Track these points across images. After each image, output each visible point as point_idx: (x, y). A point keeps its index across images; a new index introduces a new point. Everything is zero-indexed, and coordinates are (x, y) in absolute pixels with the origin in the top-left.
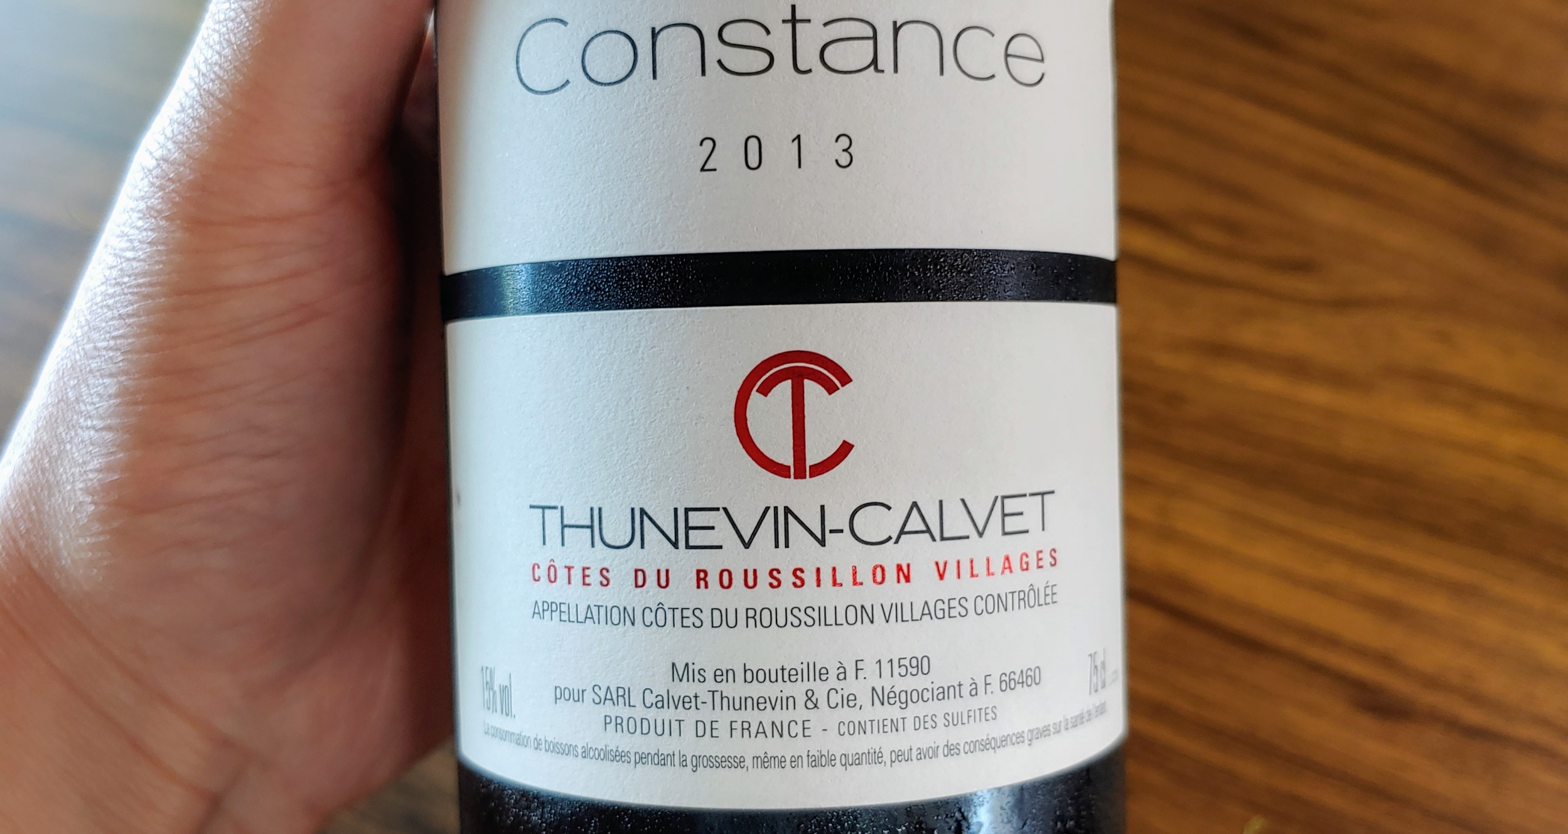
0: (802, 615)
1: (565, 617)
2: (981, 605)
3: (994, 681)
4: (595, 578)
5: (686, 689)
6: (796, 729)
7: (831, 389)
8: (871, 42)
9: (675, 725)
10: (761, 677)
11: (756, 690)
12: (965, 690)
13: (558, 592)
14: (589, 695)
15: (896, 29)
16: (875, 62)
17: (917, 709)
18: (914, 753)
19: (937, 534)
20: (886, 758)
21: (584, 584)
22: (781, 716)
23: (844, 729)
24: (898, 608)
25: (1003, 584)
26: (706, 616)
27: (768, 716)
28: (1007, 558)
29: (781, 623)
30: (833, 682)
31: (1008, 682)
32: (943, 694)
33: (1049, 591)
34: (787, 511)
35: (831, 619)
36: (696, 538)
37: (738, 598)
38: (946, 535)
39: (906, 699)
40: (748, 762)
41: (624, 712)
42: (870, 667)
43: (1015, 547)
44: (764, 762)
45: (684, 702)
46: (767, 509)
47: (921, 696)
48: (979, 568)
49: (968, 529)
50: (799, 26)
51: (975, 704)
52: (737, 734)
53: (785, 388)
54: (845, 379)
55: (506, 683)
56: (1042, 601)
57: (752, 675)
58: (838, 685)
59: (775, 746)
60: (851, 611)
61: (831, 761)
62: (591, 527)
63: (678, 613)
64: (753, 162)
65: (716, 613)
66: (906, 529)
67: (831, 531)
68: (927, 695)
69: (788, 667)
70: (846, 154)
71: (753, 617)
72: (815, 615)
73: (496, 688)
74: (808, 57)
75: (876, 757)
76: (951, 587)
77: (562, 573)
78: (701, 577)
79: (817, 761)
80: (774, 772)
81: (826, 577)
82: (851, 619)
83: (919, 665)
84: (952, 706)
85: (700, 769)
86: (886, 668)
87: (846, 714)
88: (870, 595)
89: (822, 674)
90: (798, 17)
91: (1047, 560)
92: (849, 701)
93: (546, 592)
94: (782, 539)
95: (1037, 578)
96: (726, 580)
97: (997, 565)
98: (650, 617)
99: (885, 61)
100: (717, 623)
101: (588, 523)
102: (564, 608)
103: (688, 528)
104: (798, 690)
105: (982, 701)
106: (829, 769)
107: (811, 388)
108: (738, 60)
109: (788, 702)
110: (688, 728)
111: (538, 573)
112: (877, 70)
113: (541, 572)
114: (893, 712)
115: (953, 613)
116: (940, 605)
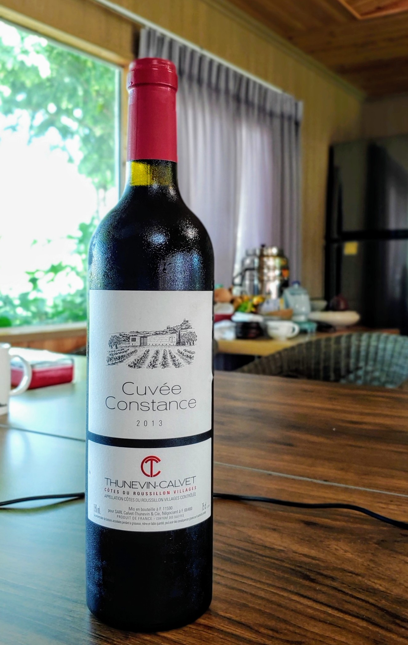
0: (151, 500)
1: (111, 498)
2: (181, 497)
3: (184, 510)
4: (116, 492)
5: (131, 511)
6: (149, 519)
7: (157, 462)
8: (166, 405)
9: (129, 517)
10: (144, 510)
11: (143, 512)
12: (178, 512)
13: (109, 494)
14: (114, 511)
15: (170, 403)
16: (166, 409)
17: (170, 515)
18: (169, 522)
19: (174, 486)
20: (164, 523)
21: (114, 492)
22: (147, 516)
23: (157, 519)
24: (167, 499)
25: (186, 493)
26: (135, 500)
27: (145, 516)
28: (187, 489)
29: (148, 501)
30: (156, 511)
31: (186, 510)
32: (174, 513)
33: (194, 494)
34: (149, 483)
35: (156, 501)
36: (134, 486)
37: (140, 497)
38: (176, 486)
39: (168, 513)
40: (141, 524)
41: (121, 515)
42: (162, 508)
43: (188, 487)
44: (144, 524)
45: (131, 514)
46: (146, 482)
47: (171, 513)
48: (182, 491)
49: (180, 485)
50: (154, 403)
51: (180, 514)
52: (140, 519)
53: (150, 462)
54: (160, 461)
55: (99, 508)
56: (193, 496)
57: (142, 510)
58: (157, 511)
59: (146, 521)
60: (159, 499)
61: (155, 524)
62: (116, 483)
63: (130, 499)
64: (146, 425)
65: (137, 499)
66: (169, 485)
67: (157, 486)
68: (172, 513)
69: (148, 508)
70: (161, 424)
71: (143, 500)
72: (153, 500)
73: (97, 508)
74: (155, 408)
75: (163, 523)
76: (176, 495)
77: (110, 490)
78: (134, 493)
79: (153, 524)
80: (146, 525)
81: (155, 494)
82: (159, 501)
83: (171, 508)
84: (176, 514)
85: (133, 525)
86: (165, 509)
87: (157, 516)
88: (162, 496)
89: (154, 510)
90: (154, 402)
91: (194, 488)
92: (158, 514)
93: (107, 493)
94: (148, 487)
95: (192, 492)
96: (139, 494)
97: (185, 491)
98: (125, 499)
99: (168, 408)
100: (137, 501)
101: (115, 482)
102: (110, 496)
103: (132, 485)
104: (150, 512)
105: (181, 513)
106: (155, 525)
107: (154, 462)
108: (144, 408)
109: (148, 514)
110: (131, 518)
111: (106, 490)
112: (166, 410)
113: (107, 490)
114: (166, 516)
115: (177, 499)
116: (174, 498)
